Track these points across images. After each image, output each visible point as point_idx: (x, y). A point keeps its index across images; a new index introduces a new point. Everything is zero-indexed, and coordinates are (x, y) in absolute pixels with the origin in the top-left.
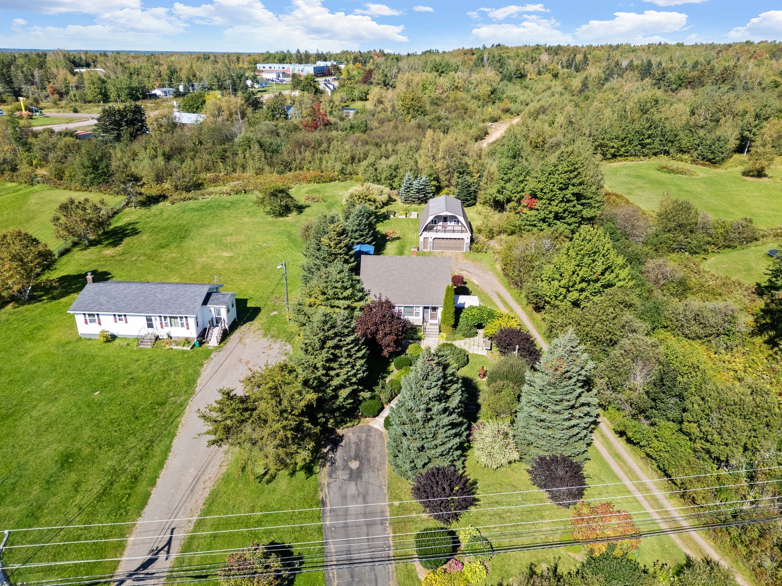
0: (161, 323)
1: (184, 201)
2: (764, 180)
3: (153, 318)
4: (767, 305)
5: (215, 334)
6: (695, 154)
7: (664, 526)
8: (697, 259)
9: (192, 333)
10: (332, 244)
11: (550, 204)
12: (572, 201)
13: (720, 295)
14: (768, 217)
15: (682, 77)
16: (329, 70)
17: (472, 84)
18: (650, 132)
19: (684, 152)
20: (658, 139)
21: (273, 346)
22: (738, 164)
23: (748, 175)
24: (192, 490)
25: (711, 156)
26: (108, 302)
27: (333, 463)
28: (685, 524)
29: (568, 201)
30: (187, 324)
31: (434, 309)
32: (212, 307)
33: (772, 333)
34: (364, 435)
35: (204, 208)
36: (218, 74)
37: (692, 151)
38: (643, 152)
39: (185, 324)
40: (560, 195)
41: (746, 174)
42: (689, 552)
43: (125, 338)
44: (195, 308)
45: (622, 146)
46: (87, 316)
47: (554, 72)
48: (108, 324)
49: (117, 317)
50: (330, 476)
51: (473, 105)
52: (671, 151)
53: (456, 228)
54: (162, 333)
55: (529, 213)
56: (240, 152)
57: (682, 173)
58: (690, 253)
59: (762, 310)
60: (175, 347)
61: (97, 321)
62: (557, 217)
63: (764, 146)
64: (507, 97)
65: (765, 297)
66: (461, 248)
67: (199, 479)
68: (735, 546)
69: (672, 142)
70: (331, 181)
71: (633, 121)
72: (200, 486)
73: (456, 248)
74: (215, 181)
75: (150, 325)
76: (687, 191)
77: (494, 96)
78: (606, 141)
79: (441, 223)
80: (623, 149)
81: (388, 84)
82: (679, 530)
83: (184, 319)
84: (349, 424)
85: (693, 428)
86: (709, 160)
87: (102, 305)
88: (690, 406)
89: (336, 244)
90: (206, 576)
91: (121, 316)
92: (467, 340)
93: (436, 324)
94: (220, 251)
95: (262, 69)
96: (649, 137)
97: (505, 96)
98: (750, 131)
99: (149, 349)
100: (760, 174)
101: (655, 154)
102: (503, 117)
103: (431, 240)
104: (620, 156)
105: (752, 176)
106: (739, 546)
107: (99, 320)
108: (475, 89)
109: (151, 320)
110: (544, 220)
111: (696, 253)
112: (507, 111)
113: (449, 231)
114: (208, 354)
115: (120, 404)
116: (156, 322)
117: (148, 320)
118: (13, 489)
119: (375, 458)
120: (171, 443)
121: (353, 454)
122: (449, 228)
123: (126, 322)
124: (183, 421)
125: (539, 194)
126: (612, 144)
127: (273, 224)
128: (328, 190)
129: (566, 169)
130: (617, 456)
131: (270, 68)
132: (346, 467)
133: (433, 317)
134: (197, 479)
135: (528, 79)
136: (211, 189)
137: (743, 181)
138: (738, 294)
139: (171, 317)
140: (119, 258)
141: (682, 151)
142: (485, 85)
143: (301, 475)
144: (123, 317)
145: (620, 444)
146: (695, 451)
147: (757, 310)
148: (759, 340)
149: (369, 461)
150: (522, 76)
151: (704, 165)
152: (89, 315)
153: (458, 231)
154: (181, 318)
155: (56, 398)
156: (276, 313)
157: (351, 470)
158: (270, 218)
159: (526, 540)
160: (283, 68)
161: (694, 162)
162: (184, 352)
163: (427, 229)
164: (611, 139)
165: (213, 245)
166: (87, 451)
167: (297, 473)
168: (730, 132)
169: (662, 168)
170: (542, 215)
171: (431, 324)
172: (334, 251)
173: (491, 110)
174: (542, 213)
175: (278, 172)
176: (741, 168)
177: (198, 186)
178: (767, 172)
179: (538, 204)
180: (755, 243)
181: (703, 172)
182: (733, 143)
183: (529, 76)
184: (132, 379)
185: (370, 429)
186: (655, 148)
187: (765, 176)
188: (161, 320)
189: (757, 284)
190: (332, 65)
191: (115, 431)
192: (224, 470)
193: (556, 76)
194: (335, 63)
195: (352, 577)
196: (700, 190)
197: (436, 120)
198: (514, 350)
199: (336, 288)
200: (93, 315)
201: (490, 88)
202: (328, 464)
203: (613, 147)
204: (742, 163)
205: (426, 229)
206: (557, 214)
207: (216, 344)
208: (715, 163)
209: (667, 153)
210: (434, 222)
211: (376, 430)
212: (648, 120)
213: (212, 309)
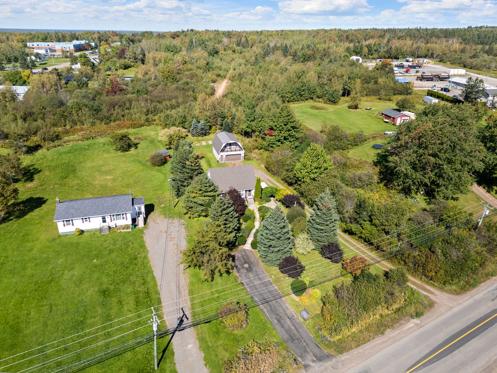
0: (111, 219)
1: (55, 147)
2: (358, 110)
3: (106, 217)
4: (380, 170)
5: (140, 221)
6: (325, 98)
7: (372, 262)
8: (345, 152)
9: (129, 222)
10: (193, 164)
11: (280, 132)
12: (291, 130)
13: (361, 168)
14: (366, 129)
15: (305, 54)
16: (84, 47)
17: (194, 59)
18: (303, 88)
19: (320, 98)
20: (307, 92)
21: (174, 222)
22: (344, 102)
23: (351, 108)
24: (179, 292)
25: (333, 100)
26: (76, 212)
27: (237, 267)
28: (379, 259)
29: (289, 130)
30: (126, 217)
31: (250, 191)
32: (136, 207)
33: (385, 181)
34: (243, 253)
35: (72, 151)
36: (5, 53)
37: (323, 97)
38: (301, 99)
39: (125, 218)
40: (285, 128)
41: (350, 107)
42: (384, 269)
43: (88, 231)
44: (129, 208)
45: (291, 96)
46: (65, 222)
47: (233, 49)
48: (79, 224)
49: (84, 220)
50: (239, 272)
51: (199, 72)
52: (314, 97)
53: (237, 149)
54: (112, 224)
55: (271, 138)
56: (74, 112)
57: (322, 109)
58: (342, 150)
59: (379, 172)
60: (122, 231)
61: (71, 224)
62: (285, 139)
63: (356, 93)
64: (216, 67)
65: (378, 167)
66: (240, 159)
67: (179, 287)
68: (399, 262)
69: (314, 93)
70: (142, 126)
71: (295, 82)
72: (182, 290)
73: (237, 159)
74: (67, 132)
75: (104, 221)
76: (328, 119)
77: (208, 67)
78: (284, 94)
79: (228, 147)
80: (292, 98)
81: (137, 58)
82: (379, 262)
83: (125, 215)
84: (234, 250)
85: (377, 222)
86: (332, 102)
87: (73, 214)
88: (375, 213)
89: (195, 164)
90: (210, 322)
91: (87, 218)
92: (268, 203)
93: (251, 198)
94: (104, 176)
95: (31, 46)
96: (303, 91)
97: (214, 66)
98: (347, 85)
99: (108, 234)
100: (356, 107)
101: (307, 100)
102: (218, 79)
103: (224, 156)
104: (291, 101)
105: (353, 109)
106: (401, 262)
107: (73, 223)
108: (196, 62)
109: (105, 218)
110: (279, 141)
111: (344, 149)
112: (219, 75)
113: (233, 151)
114: (142, 231)
115: (113, 263)
116: (108, 219)
117: (103, 218)
118: (86, 312)
119: (254, 261)
120: (153, 275)
121: (243, 262)
122: (232, 149)
123: (90, 221)
124: (152, 265)
125: (274, 128)
126: (287, 96)
127: (125, 156)
128: (143, 132)
129: (287, 115)
130: (347, 241)
131: (38, 45)
132: (243, 268)
133: (250, 195)
134: (178, 287)
135: (220, 54)
136: (66, 138)
137: (350, 111)
138: (367, 166)
139: (116, 215)
140: (41, 188)
141: (318, 97)
142: (202, 60)
143: (225, 275)
144: (88, 219)
145: (346, 236)
146: (378, 231)
147: (377, 172)
148: (381, 185)
149: (252, 263)
150: (217, 53)
151: (330, 104)
152: (66, 221)
153: (238, 151)
154: (123, 214)
155: (72, 267)
156: (164, 205)
157: (246, 268)
158: (119, 153)
159: (329, 277)
160: (48, 45)
161: (325, 103)
162: (129, 232)
163: (223, 151)
164: (286, 93)
165: (97, 173)
166: (112, 287)
167: (223, 275)
168: (338, 87)
169: (313, 107)
170: (278, 138)
171: (249, 199)
172: (194, 168)
173: (210, 75)
174: (278, 137)
175: (105, 124)
176: (347, 104)
177: (58, 137)
178: (359, 106)
179: (275, 133)
180: (366, 142)
181: (331, 108)
182: (341, 92)
183: (220, 52)
184: (110, 250)
185: (245, 250)
186: (306, 96)
187: (358, 108)
188: (111, 217)
189: (373, 161)
190: (86, 43)
191: (120, 276)
192: (188, 280)
193: (234, 51)
194: (87, 42)
195: (270, 306)
196: (333, 118)
197: (186, 85)
198: (294, 204)
199: (206, 186)
200: (69, 221)
201: (205, 62)
202: (235, 268)
203: (288, 97)
204: (347, 102)
205: (221, 151)
206: (285, 137)
207: (143, 226)
208: (335, 103)
209: (312, 98)
210: (225, 147)
211: (248, 250)
212: (302, 82)
213: (136, 208)
